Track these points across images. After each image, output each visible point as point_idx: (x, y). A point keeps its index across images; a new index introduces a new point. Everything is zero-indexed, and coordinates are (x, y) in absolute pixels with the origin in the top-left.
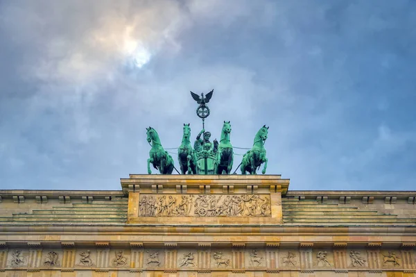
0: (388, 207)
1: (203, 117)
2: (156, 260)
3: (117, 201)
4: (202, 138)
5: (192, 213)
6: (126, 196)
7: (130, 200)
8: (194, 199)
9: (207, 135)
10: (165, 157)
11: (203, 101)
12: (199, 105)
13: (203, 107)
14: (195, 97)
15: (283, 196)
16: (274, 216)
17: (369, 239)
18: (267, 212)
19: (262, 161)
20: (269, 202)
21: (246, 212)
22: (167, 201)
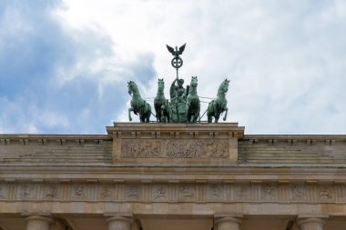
0: (328, 148)
1: (177, 67)
2: (135, 193)
3: (104, 144)
4: (176, 84)
5: (164, 155)
6: (111, 140)
7: (114, 144)
8: (166, 143)
9: (181, 82)
10: (143, 106)
11: (177, 53)
12: (173, 57)
13: (177, 58)
14: (170, 49)
15: (240, 140)
16: (231, 157)
17: (308, 178)
18: (226, 154)
19: (223, 110)
20: (227, 146)
21: (209, 154)
22: (144, 144)
